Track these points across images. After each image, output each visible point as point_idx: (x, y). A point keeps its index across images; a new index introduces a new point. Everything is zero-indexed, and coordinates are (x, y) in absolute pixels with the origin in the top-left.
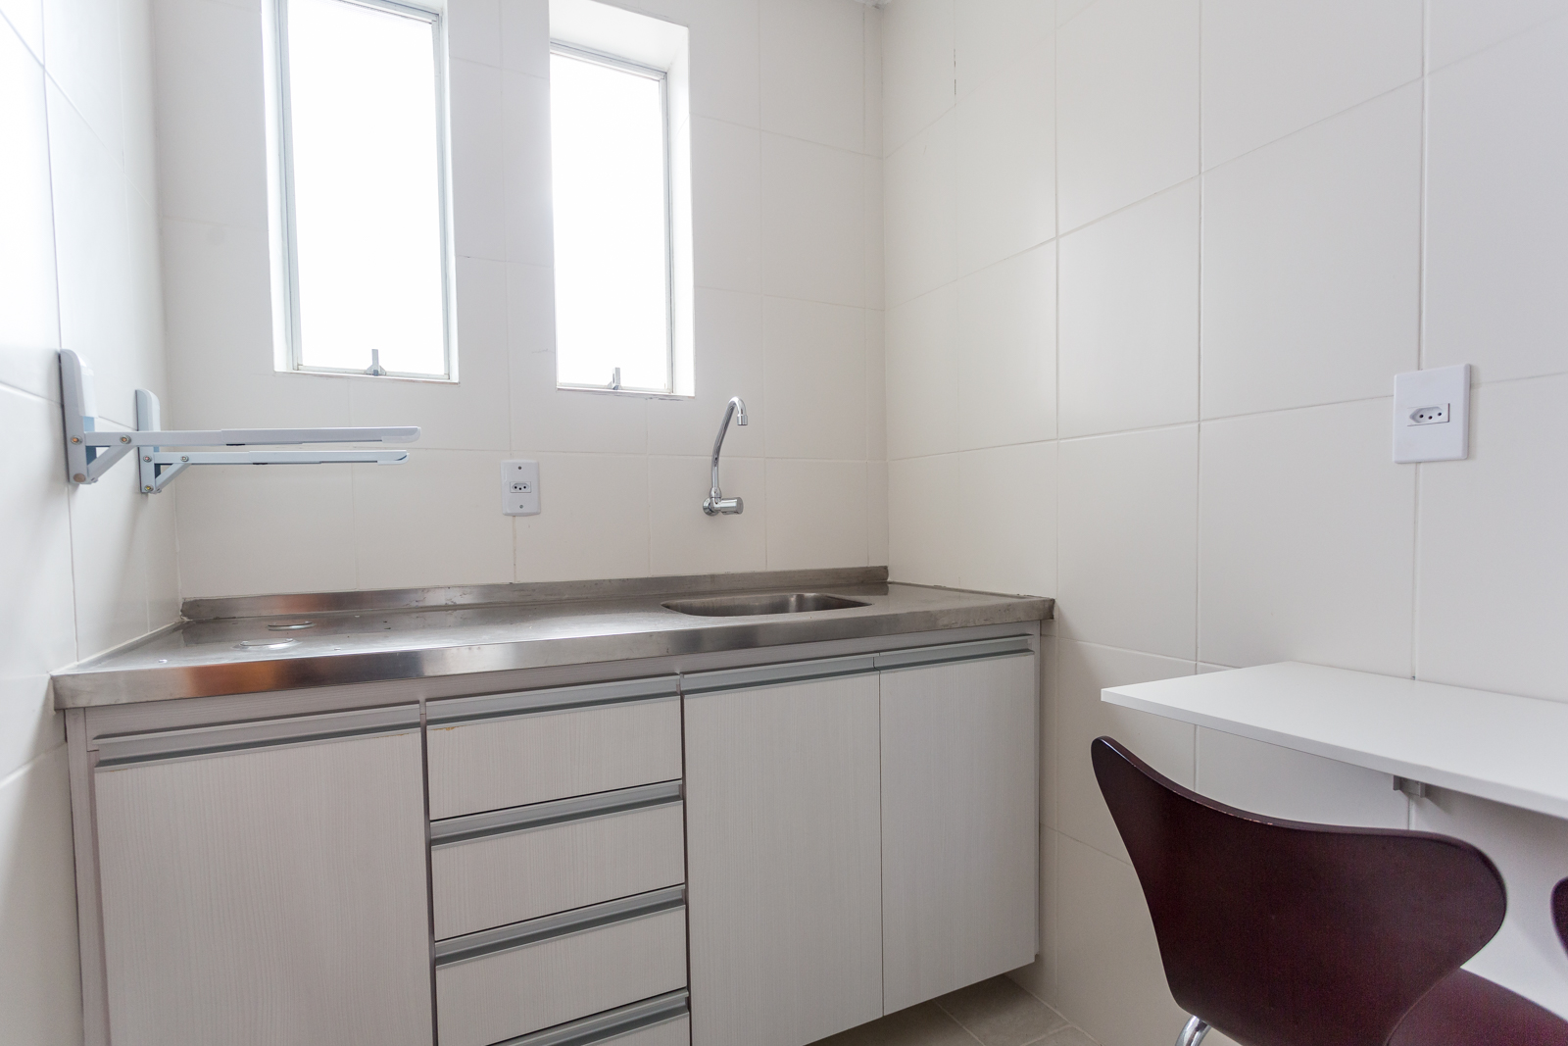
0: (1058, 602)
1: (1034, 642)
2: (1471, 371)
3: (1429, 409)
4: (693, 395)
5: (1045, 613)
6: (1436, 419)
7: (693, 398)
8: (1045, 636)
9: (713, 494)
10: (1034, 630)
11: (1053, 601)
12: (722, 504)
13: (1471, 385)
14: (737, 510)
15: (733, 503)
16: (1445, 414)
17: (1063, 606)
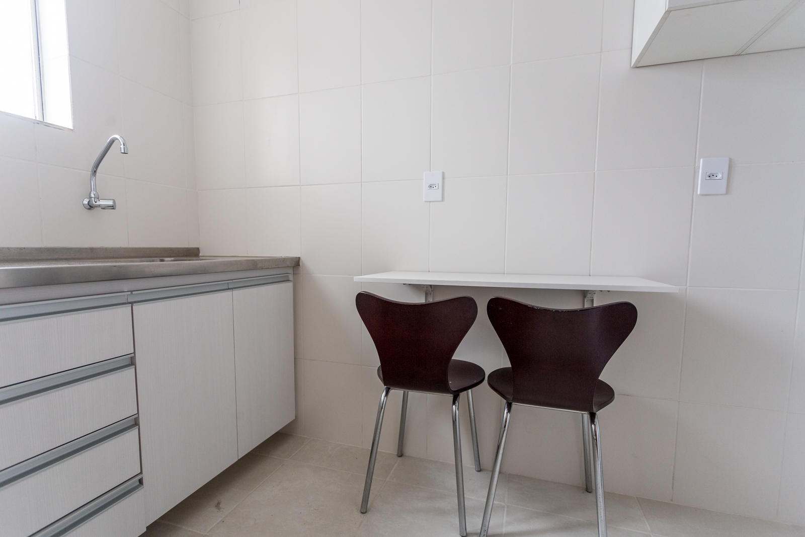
0: (302, 259)
1: (291, 277)
2: (443, 173)
3: (434, 184)
4: (72, 128)
5: (296, 263)
6: (435, 188)
7: (72, 130)
8: (295, 274)
9: (92, 195)
10: (291, 271)
11: (299, 258)
12: (102, 202)
13: (443, 178)
14: (113, 207)
15: (110, 203)
16: (437, 186)
17: (304, 260)
